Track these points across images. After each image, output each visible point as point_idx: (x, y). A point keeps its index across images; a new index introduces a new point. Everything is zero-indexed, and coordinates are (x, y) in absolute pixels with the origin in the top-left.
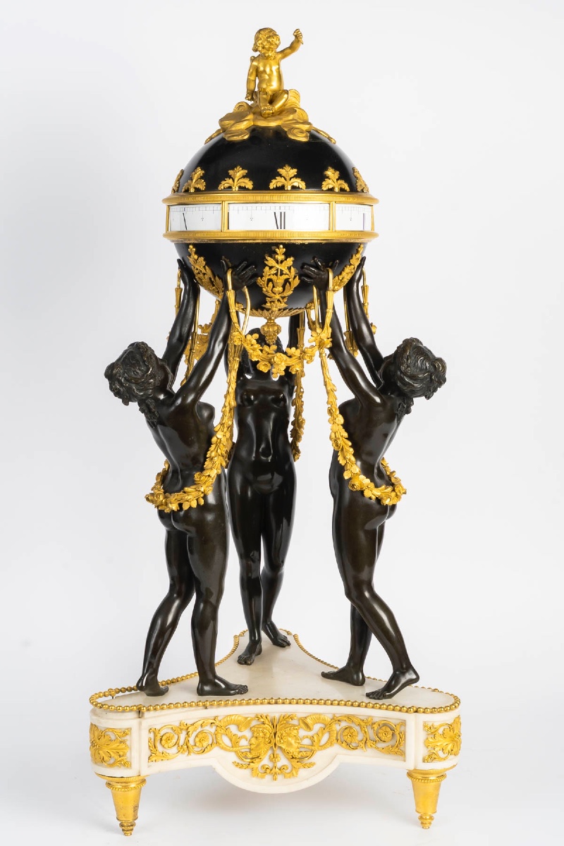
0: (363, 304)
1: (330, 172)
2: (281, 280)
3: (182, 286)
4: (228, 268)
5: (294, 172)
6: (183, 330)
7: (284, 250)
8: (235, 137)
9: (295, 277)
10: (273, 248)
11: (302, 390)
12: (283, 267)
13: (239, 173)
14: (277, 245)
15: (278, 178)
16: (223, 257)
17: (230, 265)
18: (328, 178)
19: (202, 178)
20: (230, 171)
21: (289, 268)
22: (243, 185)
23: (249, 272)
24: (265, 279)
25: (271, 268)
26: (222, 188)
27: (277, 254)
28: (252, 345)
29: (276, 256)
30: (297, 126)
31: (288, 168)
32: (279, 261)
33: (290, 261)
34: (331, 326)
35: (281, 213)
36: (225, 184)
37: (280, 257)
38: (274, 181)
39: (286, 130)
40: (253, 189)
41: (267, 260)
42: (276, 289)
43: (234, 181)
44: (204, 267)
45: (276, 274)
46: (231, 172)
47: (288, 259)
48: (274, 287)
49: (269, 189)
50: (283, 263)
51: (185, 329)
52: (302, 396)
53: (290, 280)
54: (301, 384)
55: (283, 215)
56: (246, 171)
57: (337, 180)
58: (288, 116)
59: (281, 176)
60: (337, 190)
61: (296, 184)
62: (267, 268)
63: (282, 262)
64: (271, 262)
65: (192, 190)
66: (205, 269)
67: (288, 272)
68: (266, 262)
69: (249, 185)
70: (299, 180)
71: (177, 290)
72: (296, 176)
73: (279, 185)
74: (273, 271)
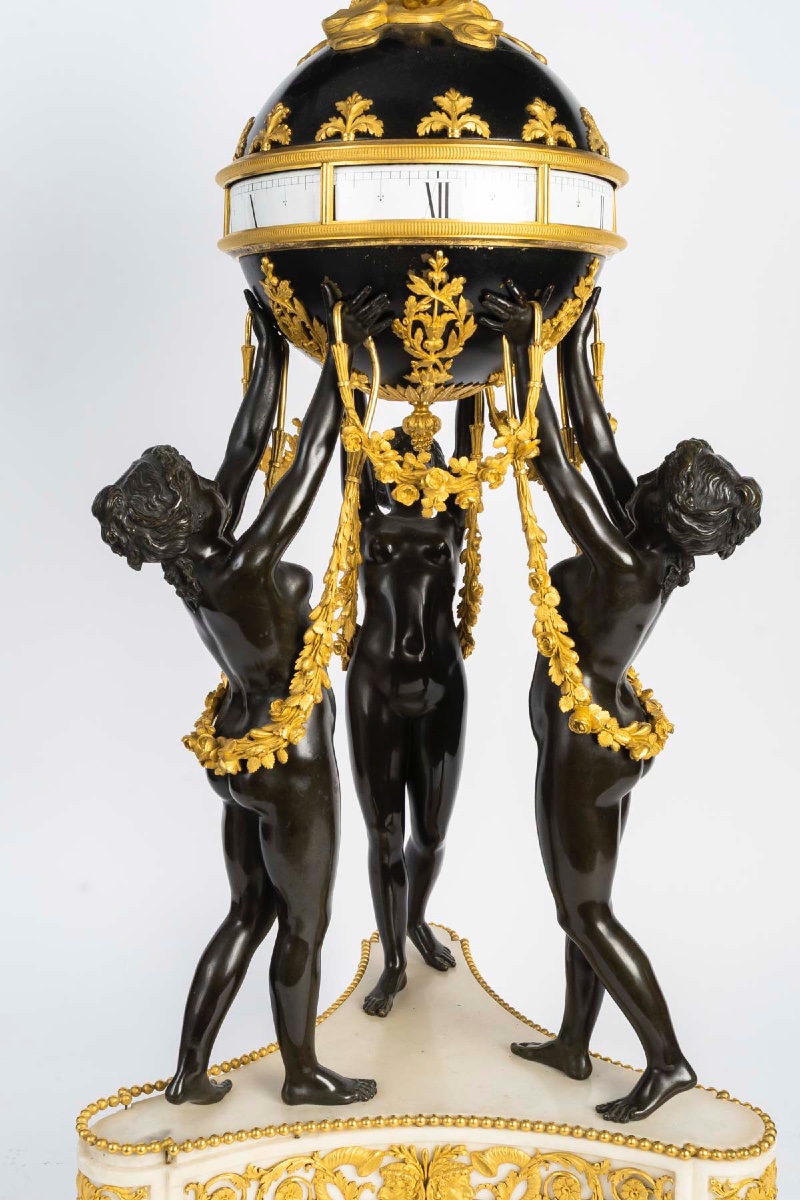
0: (595, 378)
1: (538, 107)
2: (438, 324)
3: (255, 342)
4: (336, 301)
5: (466, 102)
6: (256, 425)
7: (446, 261)
8: (350, 43)
9: (467, 318)
10: (424, 257)
11: (478, 535)
12: (444, 297)
13: (357, 105)
14: (432, 250)
15: (435, 115)
16: (326, 278)
17: (339, 293)
18: (534, 117)
19: (284, 121)
20: (337, 104)
21: (456, 300)
22: (363, 129)
23: (377, 307)
24: (409, 321)
25: (420, 298)
26: (323, 137)
27: (432, 269)
28: (382, 452)
29: (431, 274)
30: (473, 21)
31: (454, 95)
32: (437, 285)
33: (458, 284)
34: (538, 414)
35: (440, 185)
36: (329, 128)
37: (438, 276)
38: (426, 121)
39: (451, 28)
40: (385, 136)
41: (412, 283)
42: (430, 343)
43: (345, 121)
44: (291, 300)
45: (430, 312)
46: (340, 105)
47: (455, 280)
48: (425, 338)
49: (416, 136)
50: (445, 289)
51: (260, 424)
52: (477, 546)
53: (458, 324)
54: (476, 525)
55: (445, 189)
56: (371, 102)
57: (553, 123)
58: (455, 5)
59: (440, 109)
60: (551, 141)
61: (470, 127)
62: (412, 299)
63: (441, 286)
64: (419, 285)
65: (266, 147)
66: (293, 305)
67: (453, 308)
68: (410, 287)
69: (376, 127)
70: (476, 119)
71: (244, 349)
72: (470, 112)
73: (437, 127)
74: (425, 305)
